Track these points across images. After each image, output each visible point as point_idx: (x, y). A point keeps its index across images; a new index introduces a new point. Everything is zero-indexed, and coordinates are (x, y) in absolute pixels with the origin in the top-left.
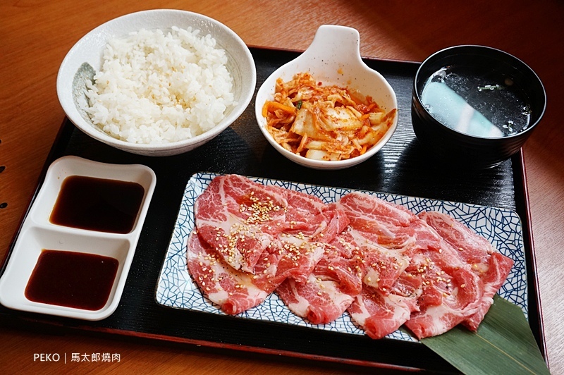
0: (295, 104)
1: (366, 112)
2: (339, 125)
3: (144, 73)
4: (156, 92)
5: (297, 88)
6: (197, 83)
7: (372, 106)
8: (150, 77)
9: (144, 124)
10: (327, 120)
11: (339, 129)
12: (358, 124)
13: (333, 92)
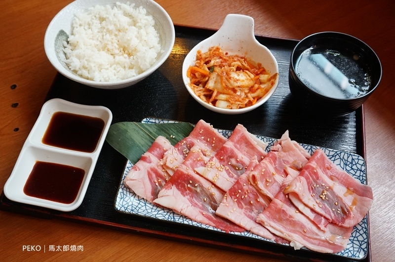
0: (209, 68)
1: (257, 74)
2: (239, 84)
3: (100, 34)
4: (110, 47)
5: (211, 57)
6: (136, 39)
7: (261, 70)
8: (105, 37)
9: (104, 68)
10: (231, 81)
11: (239, 87)
12: (251, 83)
13: (235, 59)
